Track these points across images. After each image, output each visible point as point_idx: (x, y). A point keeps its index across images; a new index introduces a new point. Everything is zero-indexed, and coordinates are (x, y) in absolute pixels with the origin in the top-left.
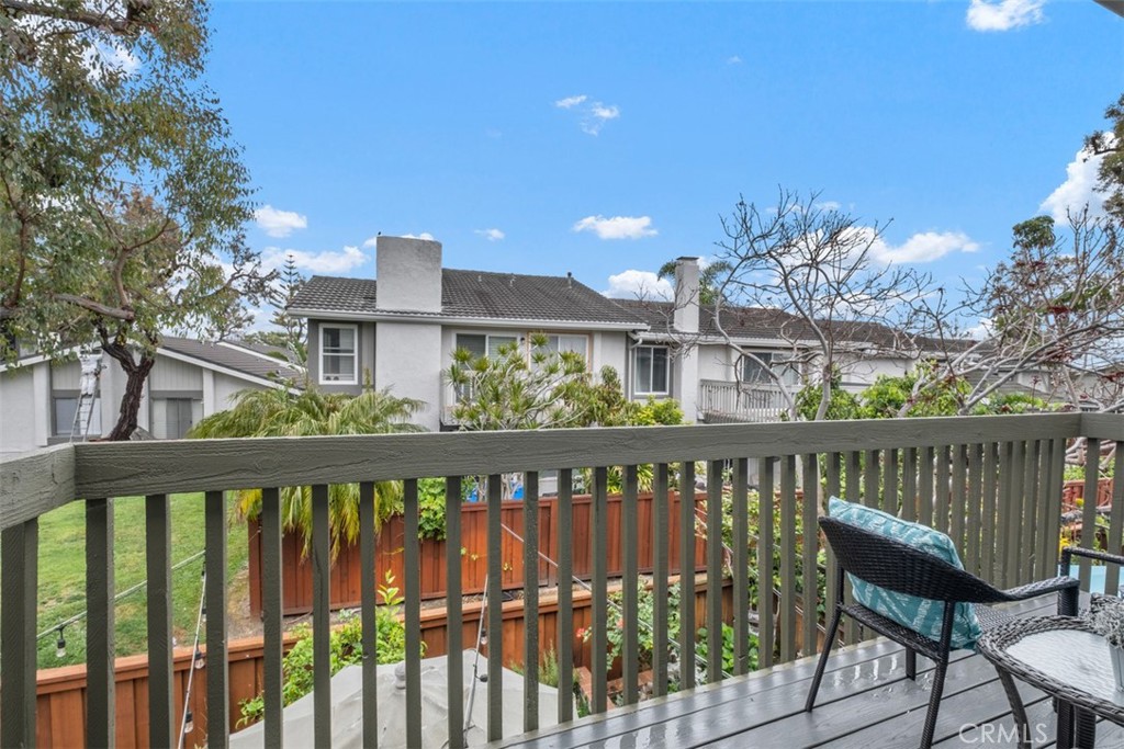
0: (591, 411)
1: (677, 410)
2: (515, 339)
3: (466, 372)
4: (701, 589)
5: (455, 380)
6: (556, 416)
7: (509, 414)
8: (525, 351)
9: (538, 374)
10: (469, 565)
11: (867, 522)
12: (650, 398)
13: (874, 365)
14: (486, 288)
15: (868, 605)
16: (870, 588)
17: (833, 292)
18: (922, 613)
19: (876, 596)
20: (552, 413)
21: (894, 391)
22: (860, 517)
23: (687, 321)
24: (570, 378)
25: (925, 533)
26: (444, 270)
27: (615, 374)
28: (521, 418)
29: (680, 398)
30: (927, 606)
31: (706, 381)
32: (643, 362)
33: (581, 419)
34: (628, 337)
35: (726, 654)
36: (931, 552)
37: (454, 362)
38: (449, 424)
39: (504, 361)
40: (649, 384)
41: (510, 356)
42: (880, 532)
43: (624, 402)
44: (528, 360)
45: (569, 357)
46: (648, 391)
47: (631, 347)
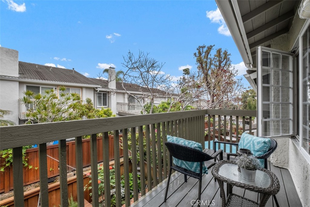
0: (83, 112)
1: (111, 111)
2: (52, 88)
3: (31, 99)
4: (122, 164)
5: (25, 102)
6: (70, 114)
7: (51, 114)
8: (57, 93)
9: (62, 100)
10: (34, 172)
11: (178, 142)
12: (102, 108)
13: (161, 99)
14: (40, 70)
15: (179, 166)
16: (180, 161)
17: (153, 79)
18: (194, 166)
19: (182, 163)
20: (68, 113)
21: (166, 105)
22: (176, 141)
23: (112, 86)
24: (75, 102)
25: (195, 144)
26: (19, 62)
27: (91, 101)
28: (56, 116)
29: (111, 108)
30: (196, 164)
31: (119, 103)
32: (99, 97)
33: (79, 115)
34: (94, 90)
35: (130, 182)
36: (197, 149)
37: (25, 96)
38: (23, 119)
39: (48, 96)
40: (101, 104)
41: (50, 94)
42: (183, 144)
43: (94, 109)
44: (58, 95)
45: (74, 95)
46: (101, 106)
47: (95, 92)
